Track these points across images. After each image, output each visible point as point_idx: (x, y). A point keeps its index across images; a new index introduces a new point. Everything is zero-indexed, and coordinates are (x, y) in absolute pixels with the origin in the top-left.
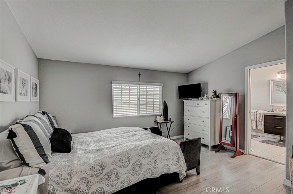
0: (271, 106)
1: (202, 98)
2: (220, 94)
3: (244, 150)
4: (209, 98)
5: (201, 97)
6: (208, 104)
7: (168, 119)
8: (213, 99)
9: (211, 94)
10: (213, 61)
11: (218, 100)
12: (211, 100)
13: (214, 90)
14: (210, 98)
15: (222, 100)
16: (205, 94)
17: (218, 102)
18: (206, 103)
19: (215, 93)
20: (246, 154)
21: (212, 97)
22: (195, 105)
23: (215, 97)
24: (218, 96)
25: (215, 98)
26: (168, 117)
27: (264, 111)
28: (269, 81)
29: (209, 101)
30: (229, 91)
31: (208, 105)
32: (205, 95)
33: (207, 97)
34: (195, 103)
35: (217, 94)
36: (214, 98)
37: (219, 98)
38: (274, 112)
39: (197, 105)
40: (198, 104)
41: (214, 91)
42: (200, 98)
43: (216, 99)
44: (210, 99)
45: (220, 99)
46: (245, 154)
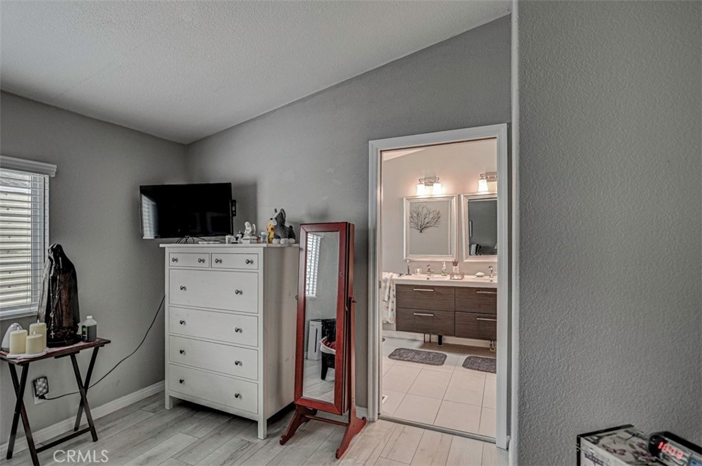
0: (406, 261)
1: (237, 238)
2: (296, 223)
3: (367, 407)
4: (259, 239)
5: (233, 234)
6: (255, 261)
7: (80, 332)
8: (275, 241)
9: (267, 221)
10: (275, 111)
11: (290, 245)
12: (265, 245)
13: (276, 211)
14: (264, 237)
15: (302, 245)
16: (247, 224)
17: (289, 253)
18: (250, 258)
19: (281, 218)
20: (373, 422)
21: (272, 235)
22: (206, 264)
23: (280, 235)
24: (291, 234)
25: (279, 238)
26: (80, 325)
27: (392, 276)
28: (403, 199)
29: (259, 249)
30: (324, 214)
31: (254, 266)
32: (247, 228)
33: (252, 234)
34: (206, 258)
35: (287, 225)
36: (277, 237)
37: (292, 240)
38: (413, 275)
39: (214, 264)
40: (217, 261)
41: (277, 214)
42: (227, 237)
43: (282, 241)
44: (264, 242)
45: (297, 242)
46: (370, 422)
